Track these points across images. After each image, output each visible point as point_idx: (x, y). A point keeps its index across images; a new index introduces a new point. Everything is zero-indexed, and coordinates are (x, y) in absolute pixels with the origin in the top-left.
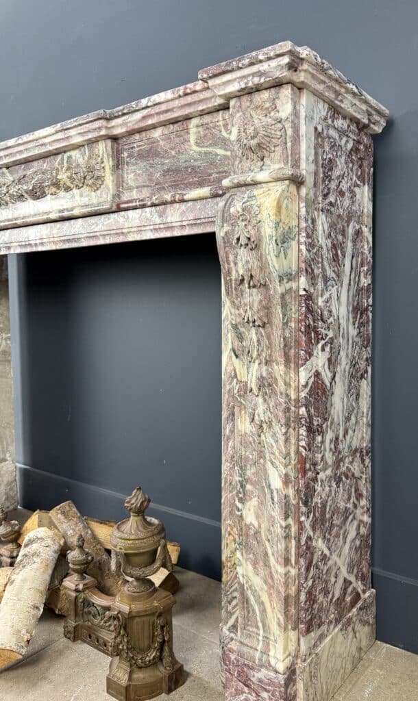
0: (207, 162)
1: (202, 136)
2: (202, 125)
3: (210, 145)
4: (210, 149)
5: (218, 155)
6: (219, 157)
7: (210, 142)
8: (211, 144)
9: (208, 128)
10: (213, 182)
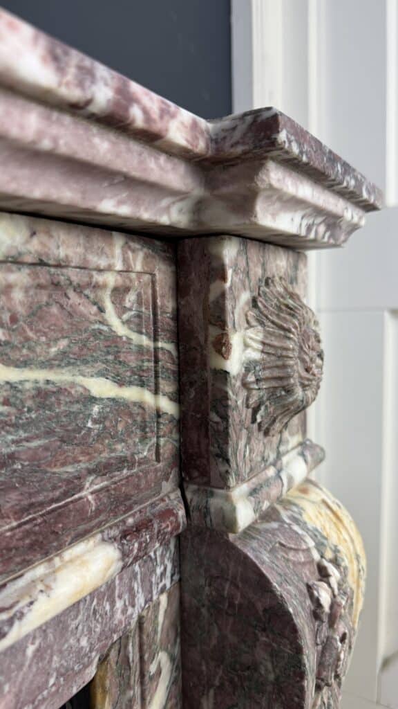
0: (49, 433)
1: (21, 310)
2: (42, 263)
3: (63, 360)
4: (61, 377)
5: (93, 400)
6: (96, 409)
7: (63, 344)
8: (64, 354)
9: (56, 285)
10: (98, 512)
